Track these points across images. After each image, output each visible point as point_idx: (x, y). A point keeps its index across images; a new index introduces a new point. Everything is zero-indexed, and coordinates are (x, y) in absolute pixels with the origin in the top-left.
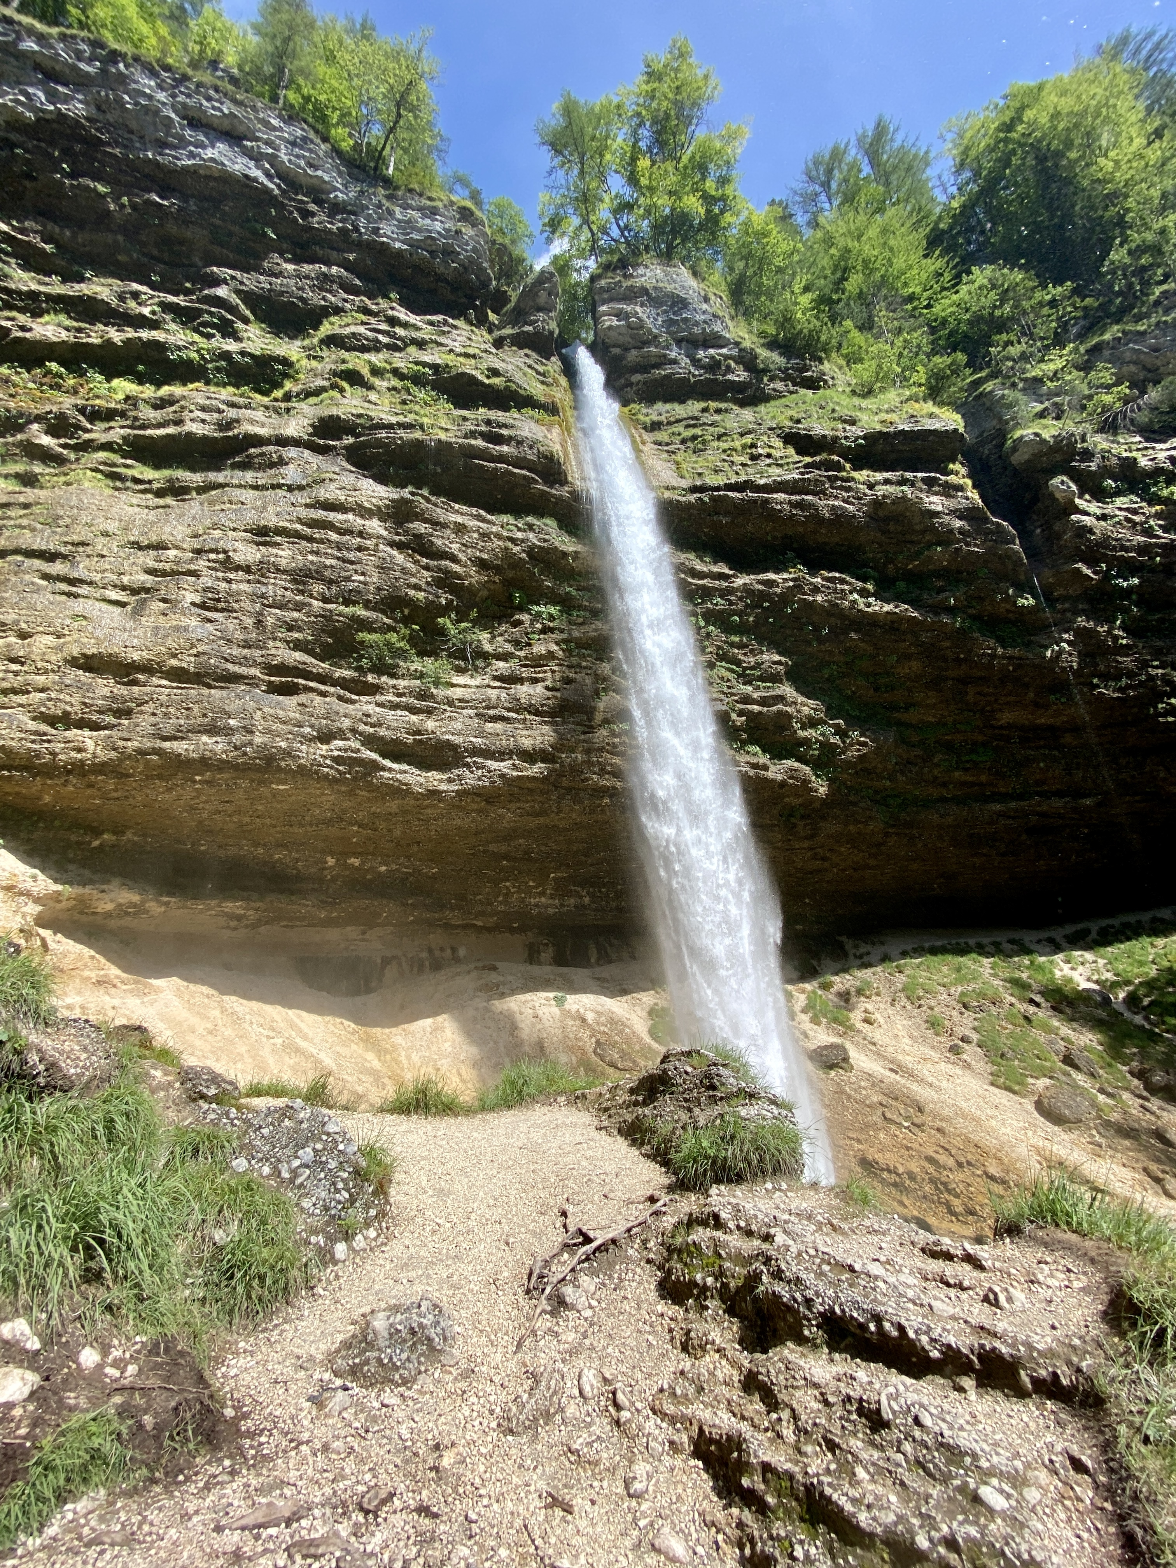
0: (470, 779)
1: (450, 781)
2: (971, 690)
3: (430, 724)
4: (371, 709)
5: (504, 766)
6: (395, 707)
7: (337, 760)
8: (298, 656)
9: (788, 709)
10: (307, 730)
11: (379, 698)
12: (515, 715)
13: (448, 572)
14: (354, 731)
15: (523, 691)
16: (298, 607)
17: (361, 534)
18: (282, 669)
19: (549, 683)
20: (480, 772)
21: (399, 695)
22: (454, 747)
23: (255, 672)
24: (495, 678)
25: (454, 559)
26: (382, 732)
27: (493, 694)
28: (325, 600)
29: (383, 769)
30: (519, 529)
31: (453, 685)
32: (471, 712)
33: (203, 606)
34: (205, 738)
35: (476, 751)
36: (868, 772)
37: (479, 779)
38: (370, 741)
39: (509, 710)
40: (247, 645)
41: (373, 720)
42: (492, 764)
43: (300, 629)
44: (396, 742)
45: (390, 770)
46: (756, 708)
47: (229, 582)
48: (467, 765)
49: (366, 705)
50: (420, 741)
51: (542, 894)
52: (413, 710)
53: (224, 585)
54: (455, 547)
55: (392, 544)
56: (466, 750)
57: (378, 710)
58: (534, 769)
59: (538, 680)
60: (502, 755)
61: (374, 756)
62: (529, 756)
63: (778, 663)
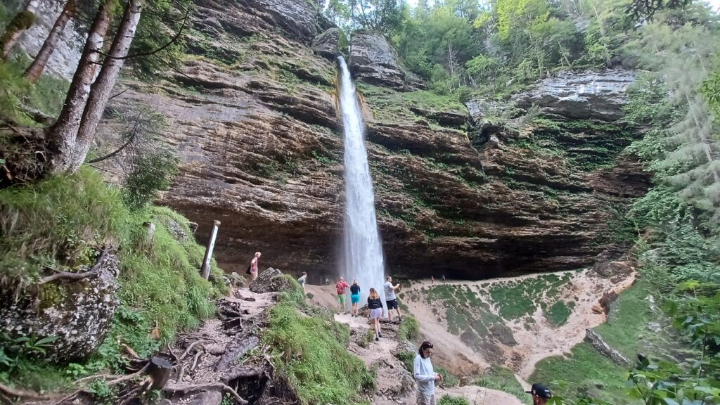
0: (291, 217)
1: (283, 217)
3: (279, 197)
4: (260, 190)
5: (302, 214)
6: (267, 190)
7: (247, 208)
8: (236, 169)
9: (401, 202)
10: (238, 197)
11: (263, 186)
12: (308, 196)
13: (291, 144)
14: (253, 198)
15: (312, 188)
16: (239, 152)
17: (263, 128)
18: (231, 174)
19: (321, 185)
20: (294, 215)
21: (269, 186)
23: (221, 175)
24: (303, 182)
25: (294, 140)
26: (263, 199)
27: (302, 188)
28: (248, 151)
29: (262, 212)
30: (318, 131)
31: (288, 183)
32: (293, 194)
33: (204, 149)
34: (203, 198)
35: (293, 208)
37: (294, 218)
38: (258, 202)
39: (306, 194)
40: (219, 164)
41: (260, 194)
42: (298, 213)
43: (238, 160)
44: (267, 202)
45: (263, 212)
46: (390, 201)
47: (215, 141)
48: (290, 212)
49: (258, 188)
50: (275, 203)
52: (274, 192)
53: (213, 142)
54: (294, 136)
55: (273, 133)
56: (290, 207)
57: (262, 190)
58: (313, 216)
59: (317, 184)
60: (302, 210)
61: (259, 207)
62: (311, 211)
63: (400, 186)
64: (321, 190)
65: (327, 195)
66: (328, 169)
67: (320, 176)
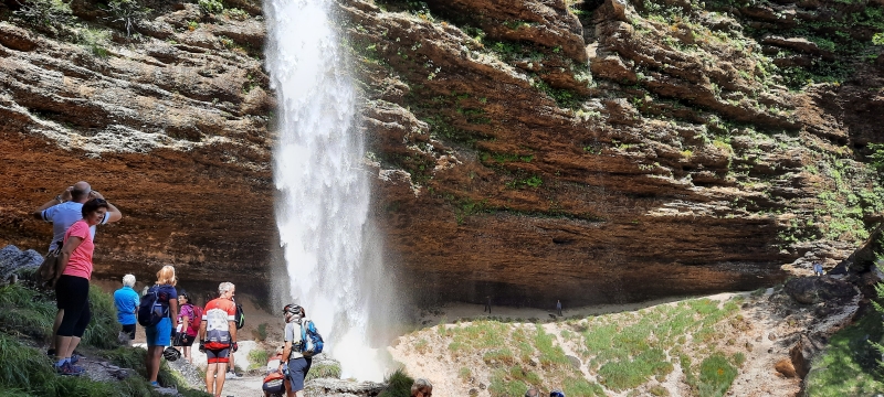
0: (116, 144)
1: (95, 143)
2: (534, 133)
3: (83, 88)
4: (25, 65)
5: (150, 138)
6: (51, 66)
9: (401, 126)
11: (34, 55)
12: (166, 93)
15: (178, 71)
19: (203, 68)
20: (126, 140)
21: (56, 56)
22: (104, 114)
24: (152, 54)
26: (35, 89)
27: (149, 69)
29: (31, 123)
31: (110, 55)
32: (125, 83)
35: (124, 120)
36: (453, 182)
37: (126, 146)
38: (21, 97)
39: (161, 86)
41: (28, 77)
42: (139, 134)
44: (47, 100)
45: (37, 126)
46: (377, 122)
48: (115, 131)
49: (20, 60)
50: (71, 103)
51: (159, 249)
52: (68, 72)
56: (116, 117)
57: (33, 67)
58: (179, 144)
59: (193, 64)
60: (150, 127)
61: (23, 110)
62: (176, 132)
63: (399, 87)
64: (203, 79)
65: (219, 95)
66: (223, 28)
67: (199, 43)
